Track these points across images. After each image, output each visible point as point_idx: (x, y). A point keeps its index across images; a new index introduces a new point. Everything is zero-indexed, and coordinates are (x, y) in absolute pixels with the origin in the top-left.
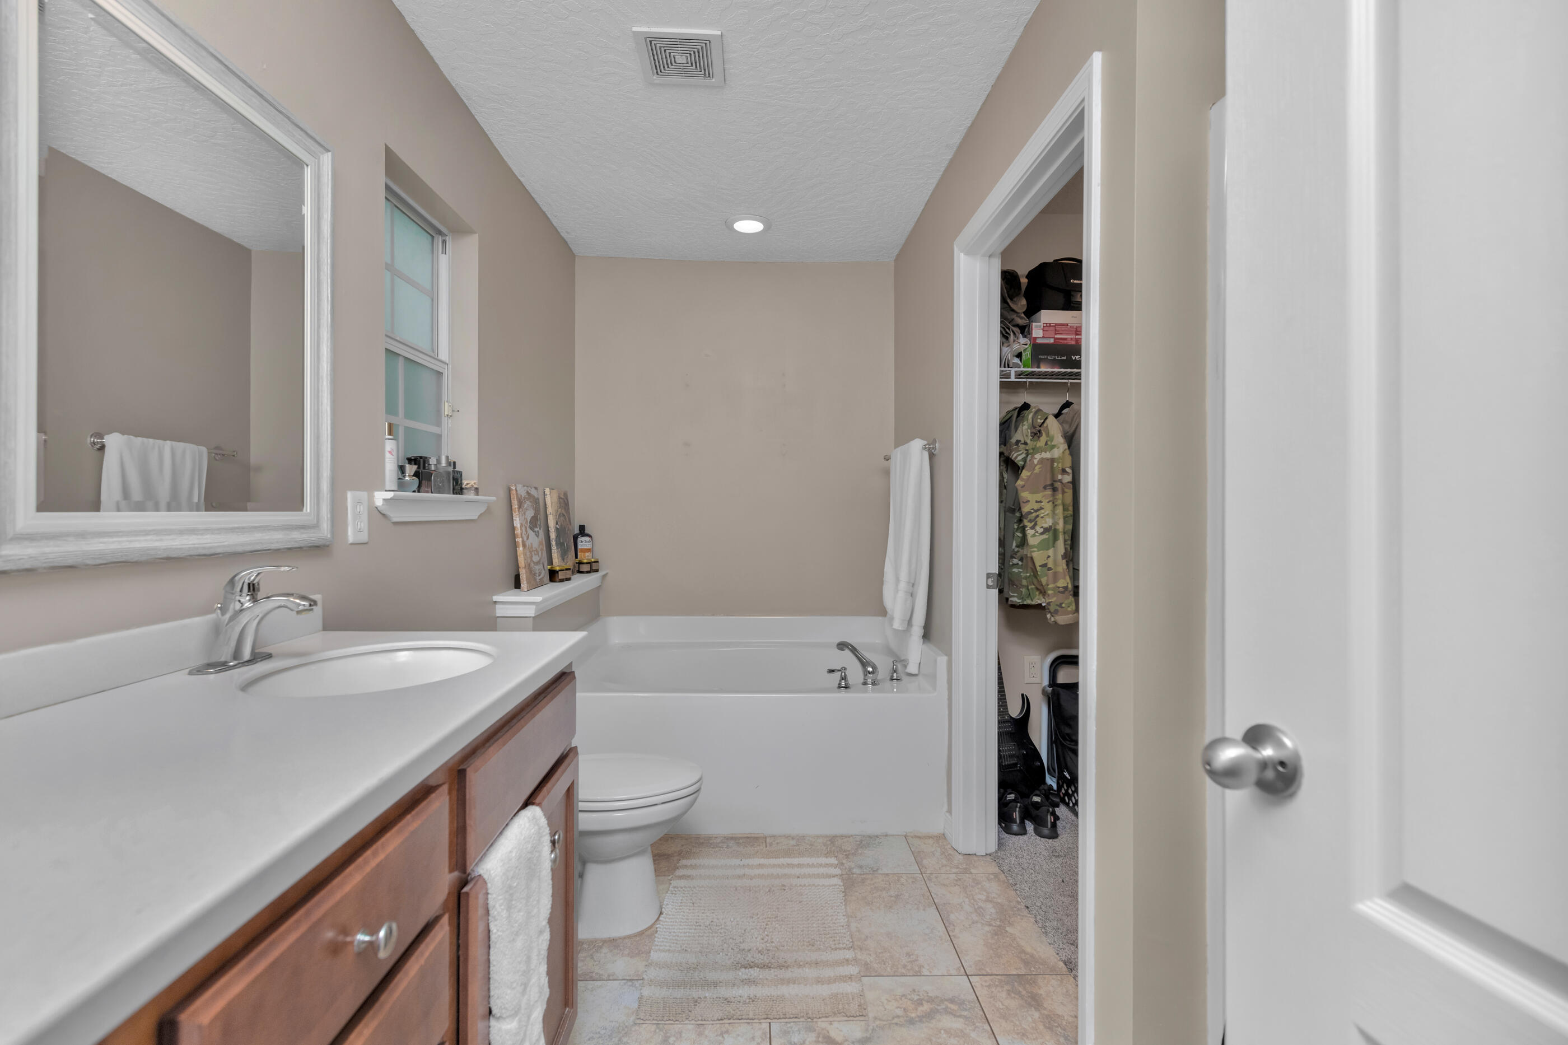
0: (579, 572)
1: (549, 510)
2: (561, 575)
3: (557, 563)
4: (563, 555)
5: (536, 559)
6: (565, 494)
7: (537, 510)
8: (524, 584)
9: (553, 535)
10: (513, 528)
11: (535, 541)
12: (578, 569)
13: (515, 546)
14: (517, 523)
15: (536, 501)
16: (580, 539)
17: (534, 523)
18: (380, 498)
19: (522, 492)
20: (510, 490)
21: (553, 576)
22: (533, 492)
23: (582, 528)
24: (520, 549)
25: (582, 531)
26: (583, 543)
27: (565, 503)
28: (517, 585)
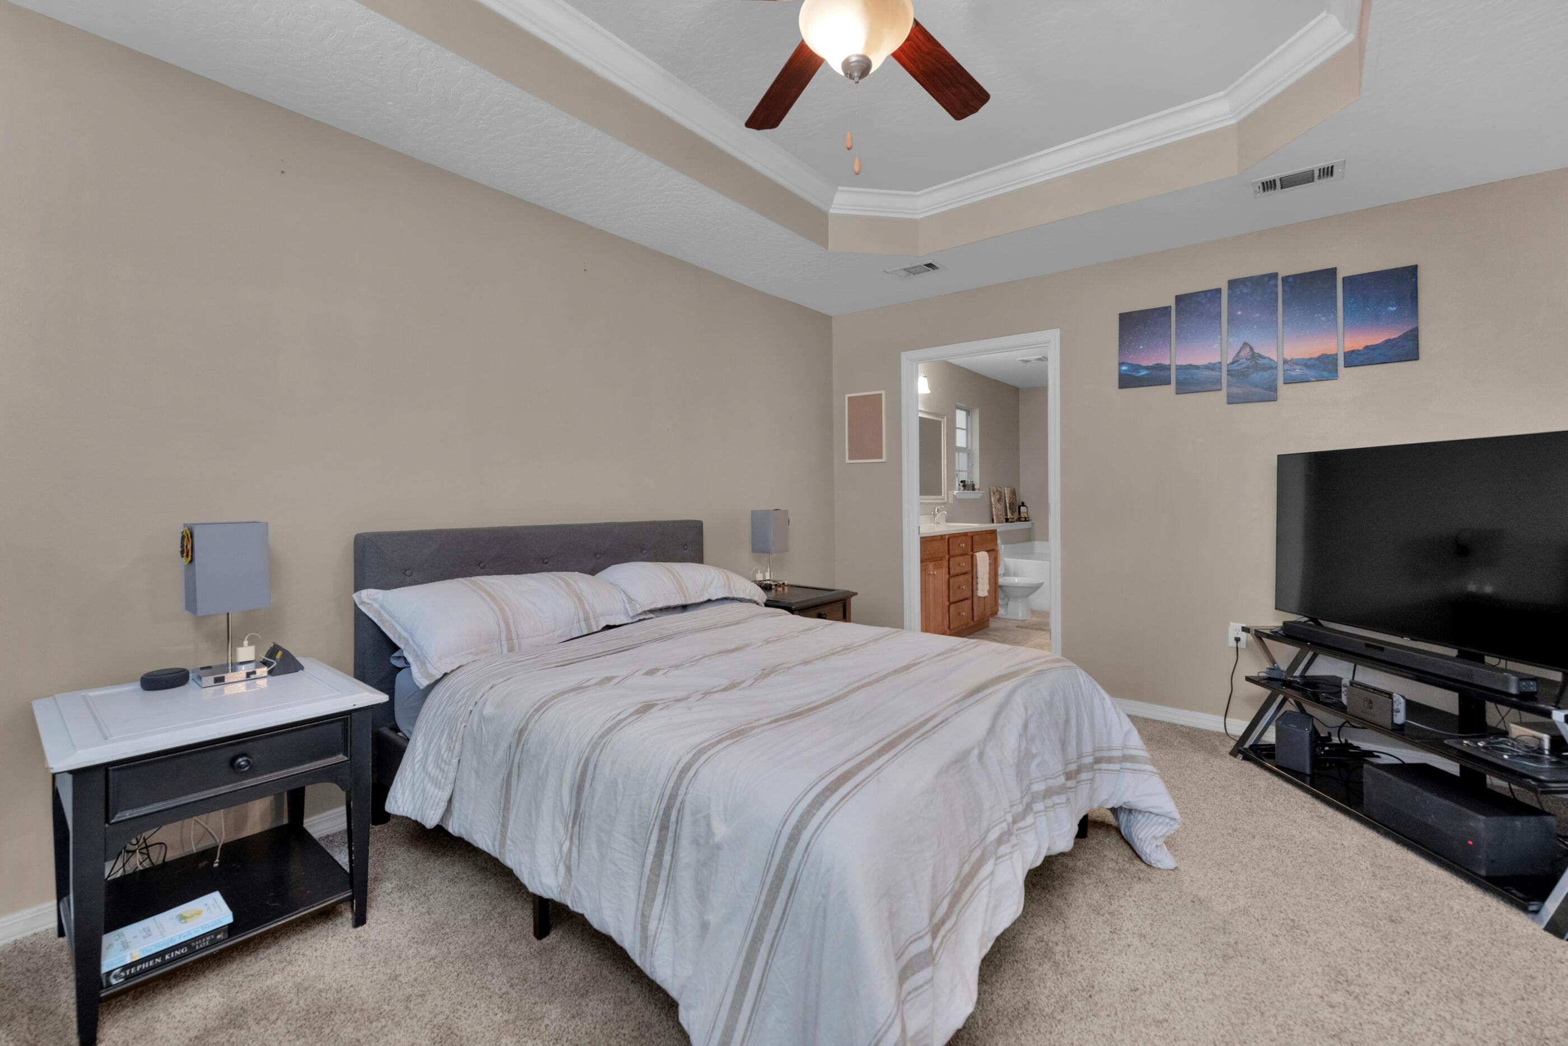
0: (1020, 521)
1: (1006, 496)
2: (1010, 520)
3: (1009, 516)
4: (1013, 513)
5: (1000, 513)
6: (1014, 490)
7: (1001, 496)
8: (995, 521)
9: (1008, 505)
10: (991, 502)
11: (1000, 507)
12: (1019, 520)
13: (991, 508)
14: (993, 500)
15: (1000, 492)
16: (1022, 508)
17: (999, 500)
18: (956, 492)
19: (995, 489)
20: (990, 489)
21: (1007, 520)
22: (999, 489)
23: (1023, 503)
24: (994, 509)
25: (1023, 504)
26: (1023, 509)
27: (1014, 493)
28: (993, 522)
